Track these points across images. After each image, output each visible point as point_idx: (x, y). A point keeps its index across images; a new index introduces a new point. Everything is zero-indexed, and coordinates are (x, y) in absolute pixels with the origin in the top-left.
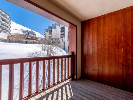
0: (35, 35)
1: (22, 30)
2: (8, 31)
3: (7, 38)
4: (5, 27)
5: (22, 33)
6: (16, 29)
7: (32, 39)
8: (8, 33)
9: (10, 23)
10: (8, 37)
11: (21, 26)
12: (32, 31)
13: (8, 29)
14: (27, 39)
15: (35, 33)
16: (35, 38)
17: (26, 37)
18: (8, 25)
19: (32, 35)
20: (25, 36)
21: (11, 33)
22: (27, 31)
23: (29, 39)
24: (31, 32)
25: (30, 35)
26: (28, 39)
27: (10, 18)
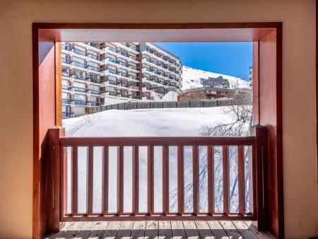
0: (228, 84)
1: (202, 79)
2: (178, 87)
3: (176, 100)
4: (174, 81)
5: (201, 86)
6: (192, 81)
7: (219, 94)
8: (178, 90)
9: (182, 72)
10: (179, 97)
11: (200, 71)
12: (221, 77)
13: (178, 83)
14: (209, 96)
15: (226, 80)
16: (227, 93)
17: (208, 92)
18: (177, 76)
19: (221, 87)
20: (205, 91)
21: (182, 89)
22: (211, 79)
23: (214, 96)
24: (220, 80)
25: (217, 87)
26: (211, 95)
27: (180, 62)
